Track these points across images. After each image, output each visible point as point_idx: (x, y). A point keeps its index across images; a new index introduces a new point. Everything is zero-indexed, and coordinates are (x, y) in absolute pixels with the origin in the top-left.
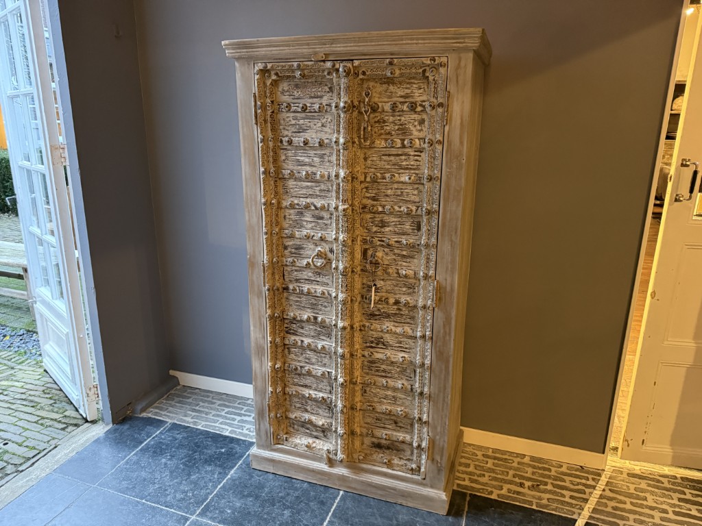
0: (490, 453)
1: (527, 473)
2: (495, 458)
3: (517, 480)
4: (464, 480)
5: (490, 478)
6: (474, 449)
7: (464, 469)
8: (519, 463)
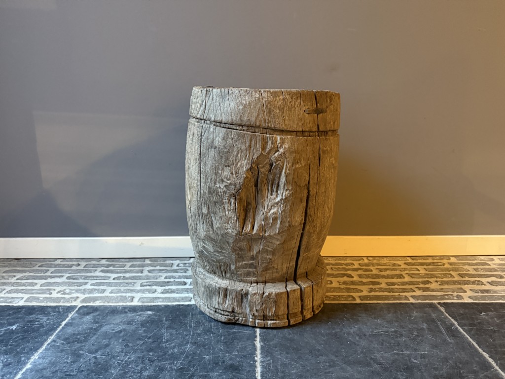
0: (410, 260)
1: (469, 271)
2: (422, 264)
3: (467, 279)
4: (414, 291)
5: (439, 283)
6: (390, 260)
7: (399, 280)
8: (451, 264)
